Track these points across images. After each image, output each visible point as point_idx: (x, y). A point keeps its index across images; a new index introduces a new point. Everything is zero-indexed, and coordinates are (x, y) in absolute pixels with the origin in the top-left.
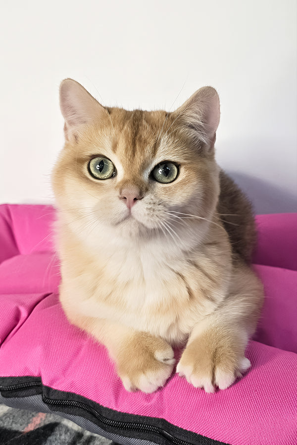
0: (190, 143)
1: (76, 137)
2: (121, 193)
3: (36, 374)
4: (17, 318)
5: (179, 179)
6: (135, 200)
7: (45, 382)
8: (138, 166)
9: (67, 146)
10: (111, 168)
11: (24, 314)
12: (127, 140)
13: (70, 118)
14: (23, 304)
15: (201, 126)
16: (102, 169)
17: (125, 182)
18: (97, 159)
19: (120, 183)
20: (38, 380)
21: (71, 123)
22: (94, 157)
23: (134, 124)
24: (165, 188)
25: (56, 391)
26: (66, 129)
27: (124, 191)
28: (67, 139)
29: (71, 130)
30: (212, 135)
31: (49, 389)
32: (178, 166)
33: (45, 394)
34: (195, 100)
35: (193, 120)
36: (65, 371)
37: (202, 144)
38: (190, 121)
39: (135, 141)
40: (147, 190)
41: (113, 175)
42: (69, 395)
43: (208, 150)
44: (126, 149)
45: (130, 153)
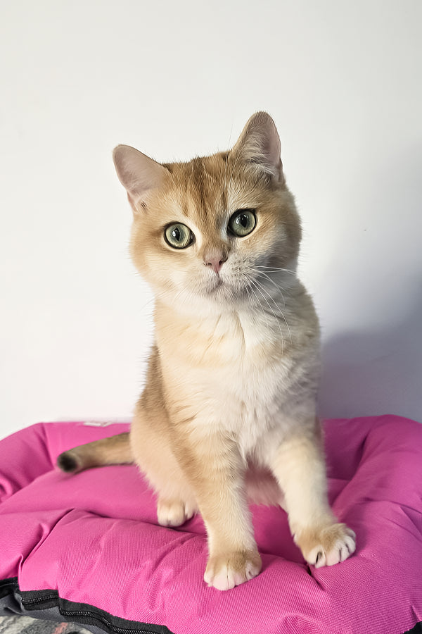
0: (258, 180)
1: (143, 205)
2: (204, 259)
3: (54, 588)
4: (40, 534)
5: (258, 226)
6: (221, 263)
7: (62, 595)
8: (213, 225)
9: (136, 218)
10: (187, 233)
11: (46, 530)
12: (195, 199)
13: (133, 186)
14: (44, 521)
15: (262, 158)
16: (178, 237)
17: (205, 247)
18: (171, 228)
19: (201, 250)
20: (56, 593)
21: (134, 192)
22: (168, 226)
23: (197, 180)
24: (245, 242)
25: (71, 602)
26: (130, 200)
27: (207, 257)
28: (135, 209)
29: (137, 200)
30: (278, 162)
31: (65, 601)
32: (253, 211)
33: (61, 606)
34: (249, 131)
35: (254, 155)
36: (79, 584)
37: (270, 177)
38: (250, 156)
39: (203, 198)
40: (230, 249)
41: (192, 241)
42: (83, 606)
43: (277, 179)
44: (198, 210)
45: (202, 212)
